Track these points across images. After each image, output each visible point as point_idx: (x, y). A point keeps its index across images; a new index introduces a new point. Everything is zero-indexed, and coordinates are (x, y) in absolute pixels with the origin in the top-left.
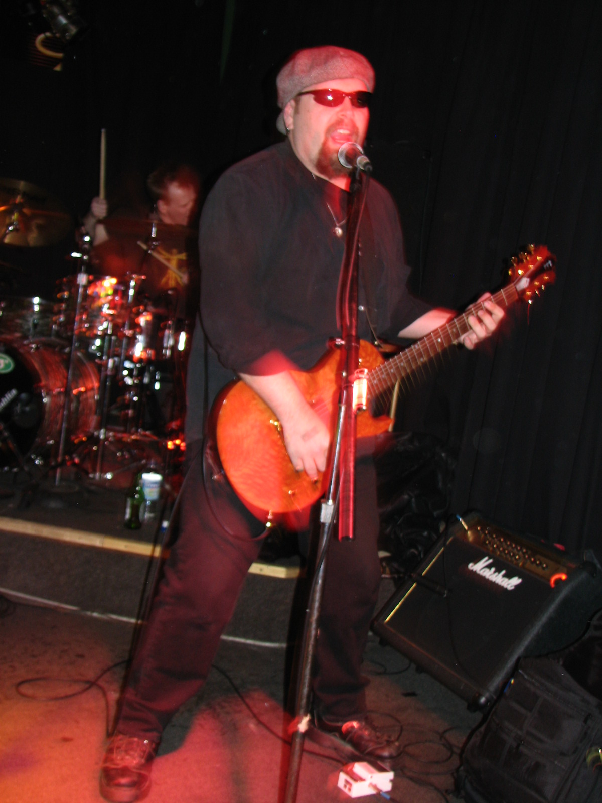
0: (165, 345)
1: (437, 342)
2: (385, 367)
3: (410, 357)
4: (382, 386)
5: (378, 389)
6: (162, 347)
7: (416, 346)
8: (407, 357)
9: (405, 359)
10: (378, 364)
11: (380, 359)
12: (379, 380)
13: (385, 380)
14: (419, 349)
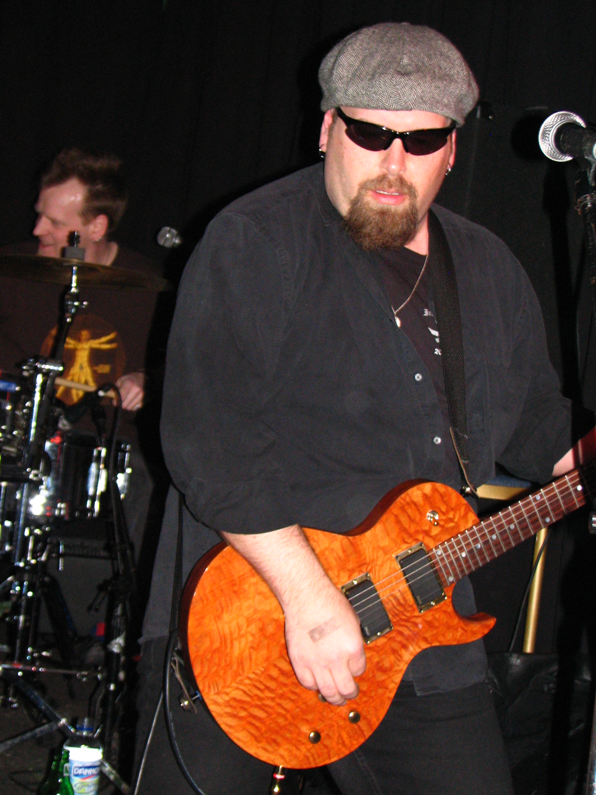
0: (91, 491)
1: (576, 490)
2: (480, 530)
3: (526, 516)
4: (476, 563)
5: (469, 567)
6: (85, 496)
7: (538, 497)
8: (521, 515)
9: (518, 517)
10: (470, 525)
11: (472, 517)
12: (471, 552)
13: (480, 552)
14: (543, 502)
